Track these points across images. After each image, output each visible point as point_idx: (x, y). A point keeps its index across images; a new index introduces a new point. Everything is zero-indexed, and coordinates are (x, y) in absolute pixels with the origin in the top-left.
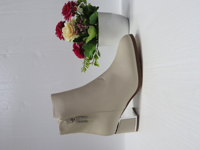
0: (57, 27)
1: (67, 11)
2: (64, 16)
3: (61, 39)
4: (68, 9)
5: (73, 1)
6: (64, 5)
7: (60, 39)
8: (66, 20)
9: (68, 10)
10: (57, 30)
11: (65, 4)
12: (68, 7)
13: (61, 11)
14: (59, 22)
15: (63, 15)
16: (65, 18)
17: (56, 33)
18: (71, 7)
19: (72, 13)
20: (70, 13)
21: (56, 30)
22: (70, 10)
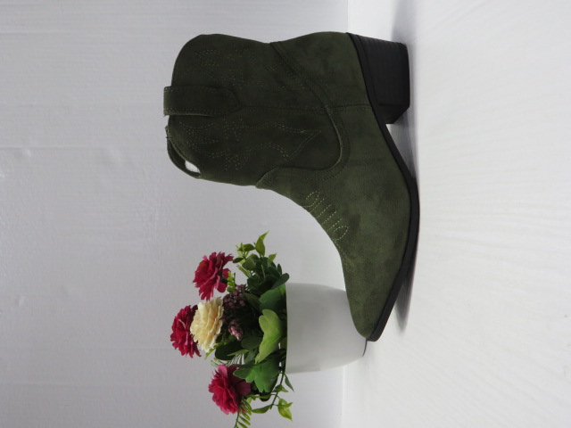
0: (175, 320)
1: (208, 274)
3: (183, 354)
5: (224, 254)
6: (202, 260)
7: (180, 352)
8: (203, 298)
9: (211, 273)
10: (176, 326)
11: (205, 257)
12: (211, 264)
14: (184, 308)
15: (197, 286)
16: (200, 292)
17: (173, 337)
18: (218, 263)
19: (219, 277)
20: (216, 278)
21: (174, 327)
22: (216, 269)
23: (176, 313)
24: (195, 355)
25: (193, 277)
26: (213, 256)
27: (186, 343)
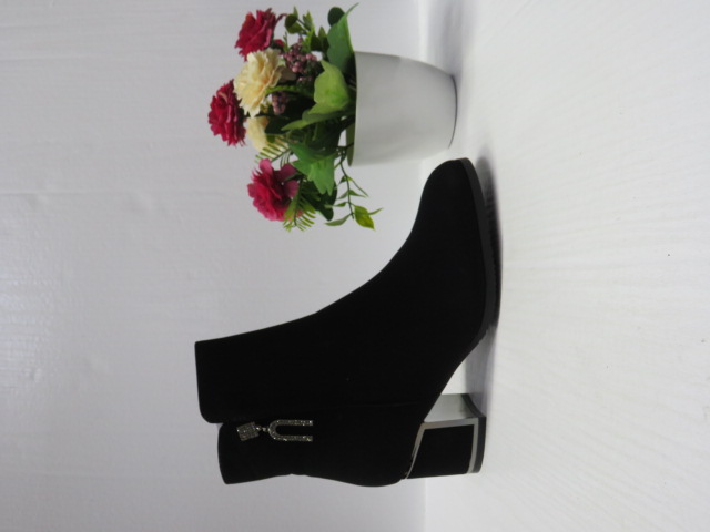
25: (237, 38)
27: (228, 120)
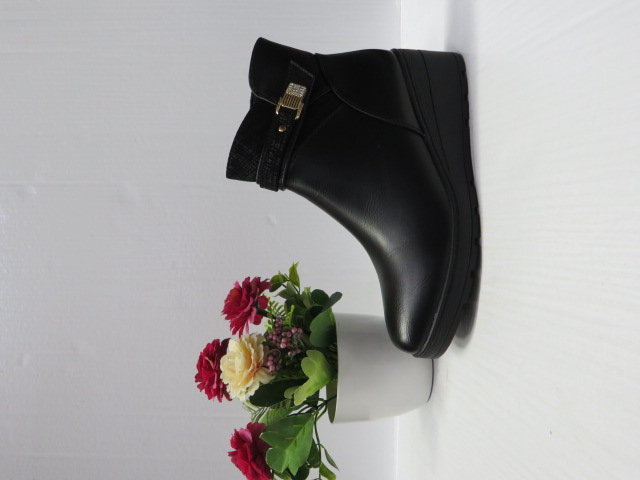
0: (201, 358)
1: (242, 304)
2: (228, 322)
3: (210, 398)
4: (244, 297)
5: (259, 278)
6: (232, 287)
7: (206, 396)
8: (234, 333)
9: (244, 302)
10: (201, 364)
11: (237, 283)
12: (244, 292)
13: (222, 306)
14: (211, 342)
15: (227, 318)
16: (231, 326)
17: (198, 378)
18: (252, 292)
19: (255, 310)
20: (251, 310)
22: (251, 299)
23: (202, 349)
24: (224, 398)
26: (247, 282)
27: (215, 386)
